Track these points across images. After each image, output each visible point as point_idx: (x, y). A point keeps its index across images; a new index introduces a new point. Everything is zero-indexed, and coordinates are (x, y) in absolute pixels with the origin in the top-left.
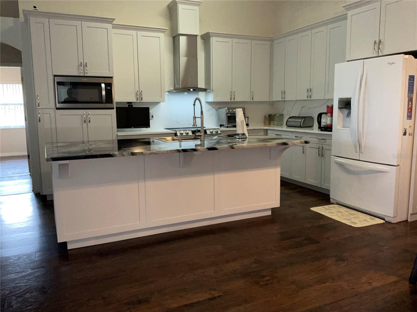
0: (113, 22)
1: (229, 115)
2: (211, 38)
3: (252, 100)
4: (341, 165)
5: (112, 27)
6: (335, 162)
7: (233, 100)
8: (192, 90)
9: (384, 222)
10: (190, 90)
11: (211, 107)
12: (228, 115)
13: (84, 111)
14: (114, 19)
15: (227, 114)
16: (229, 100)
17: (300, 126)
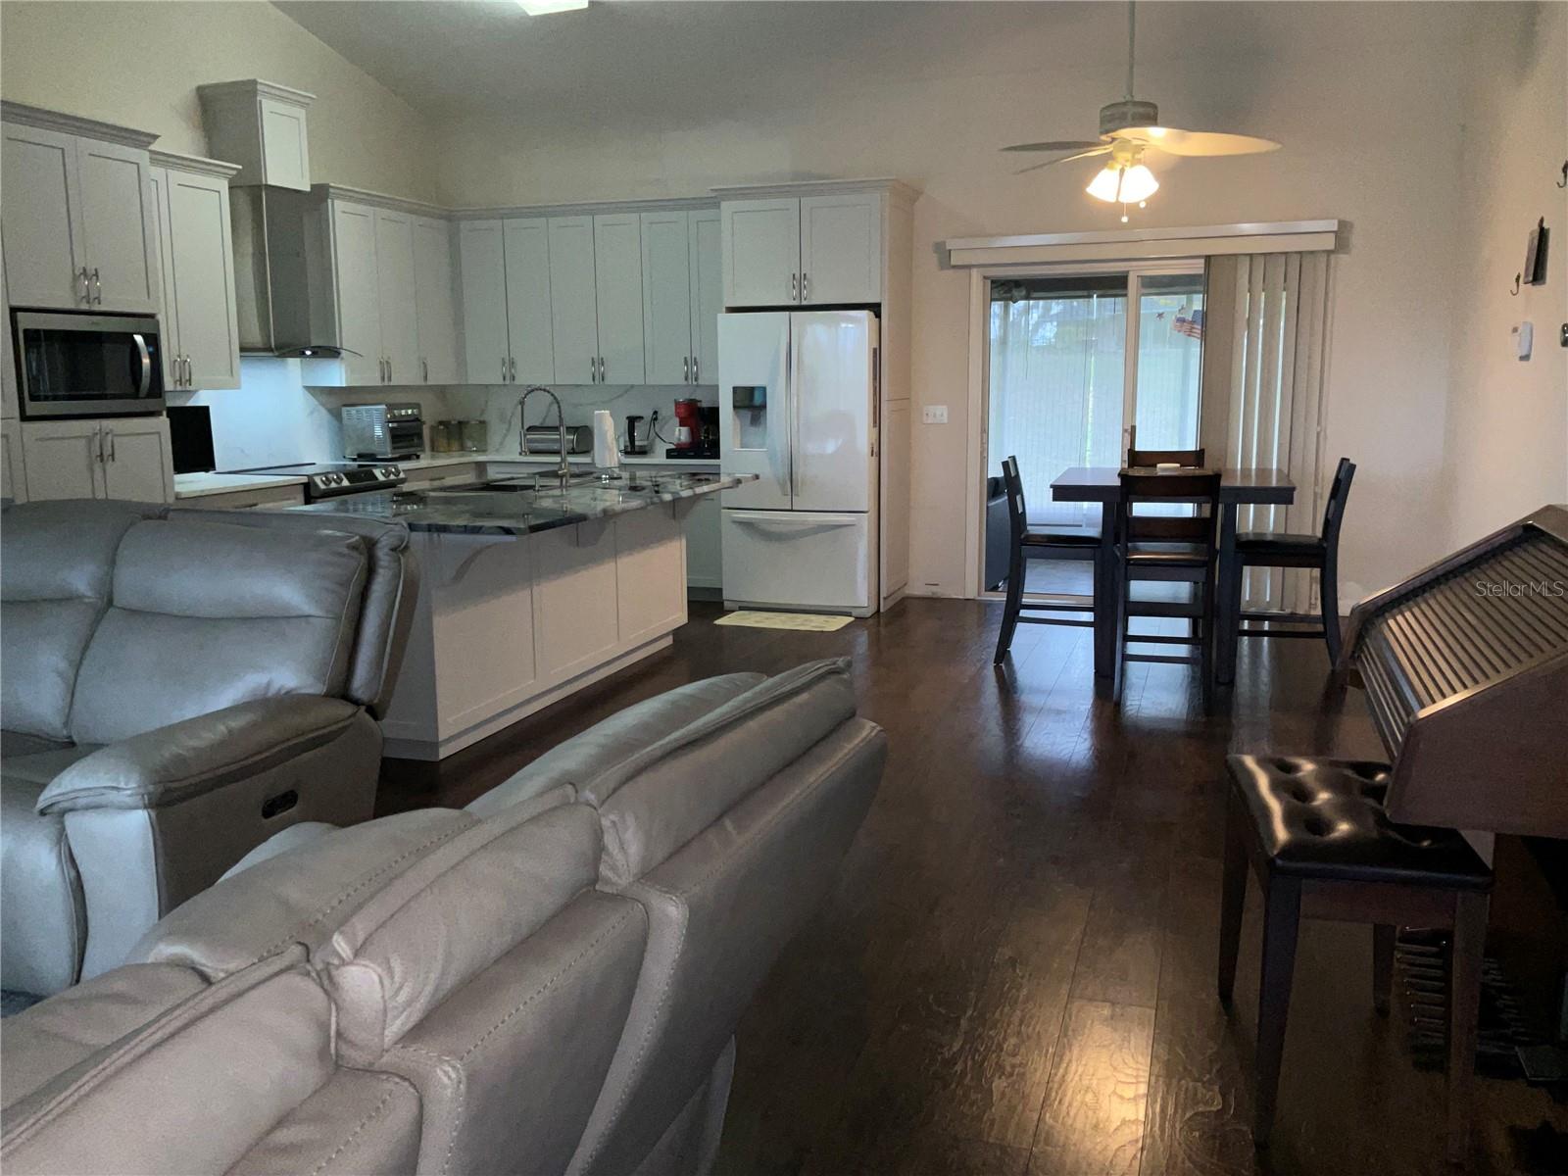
0: (150, 143)
1: (395, 425)
2: (329, 201)
3: (423, 384)
4: (748, 526)
5: (150, 158)
6: (734, 522)
7: (386, 383)
8: (308, 353)
9: (852, 619)
10: (304, 353)
11: (316, 403)
12: (390, 425)
13: (95, 424)
14: (156, 137)
15: (389, 422)
16: (378, 383)
17: (573, 449)
